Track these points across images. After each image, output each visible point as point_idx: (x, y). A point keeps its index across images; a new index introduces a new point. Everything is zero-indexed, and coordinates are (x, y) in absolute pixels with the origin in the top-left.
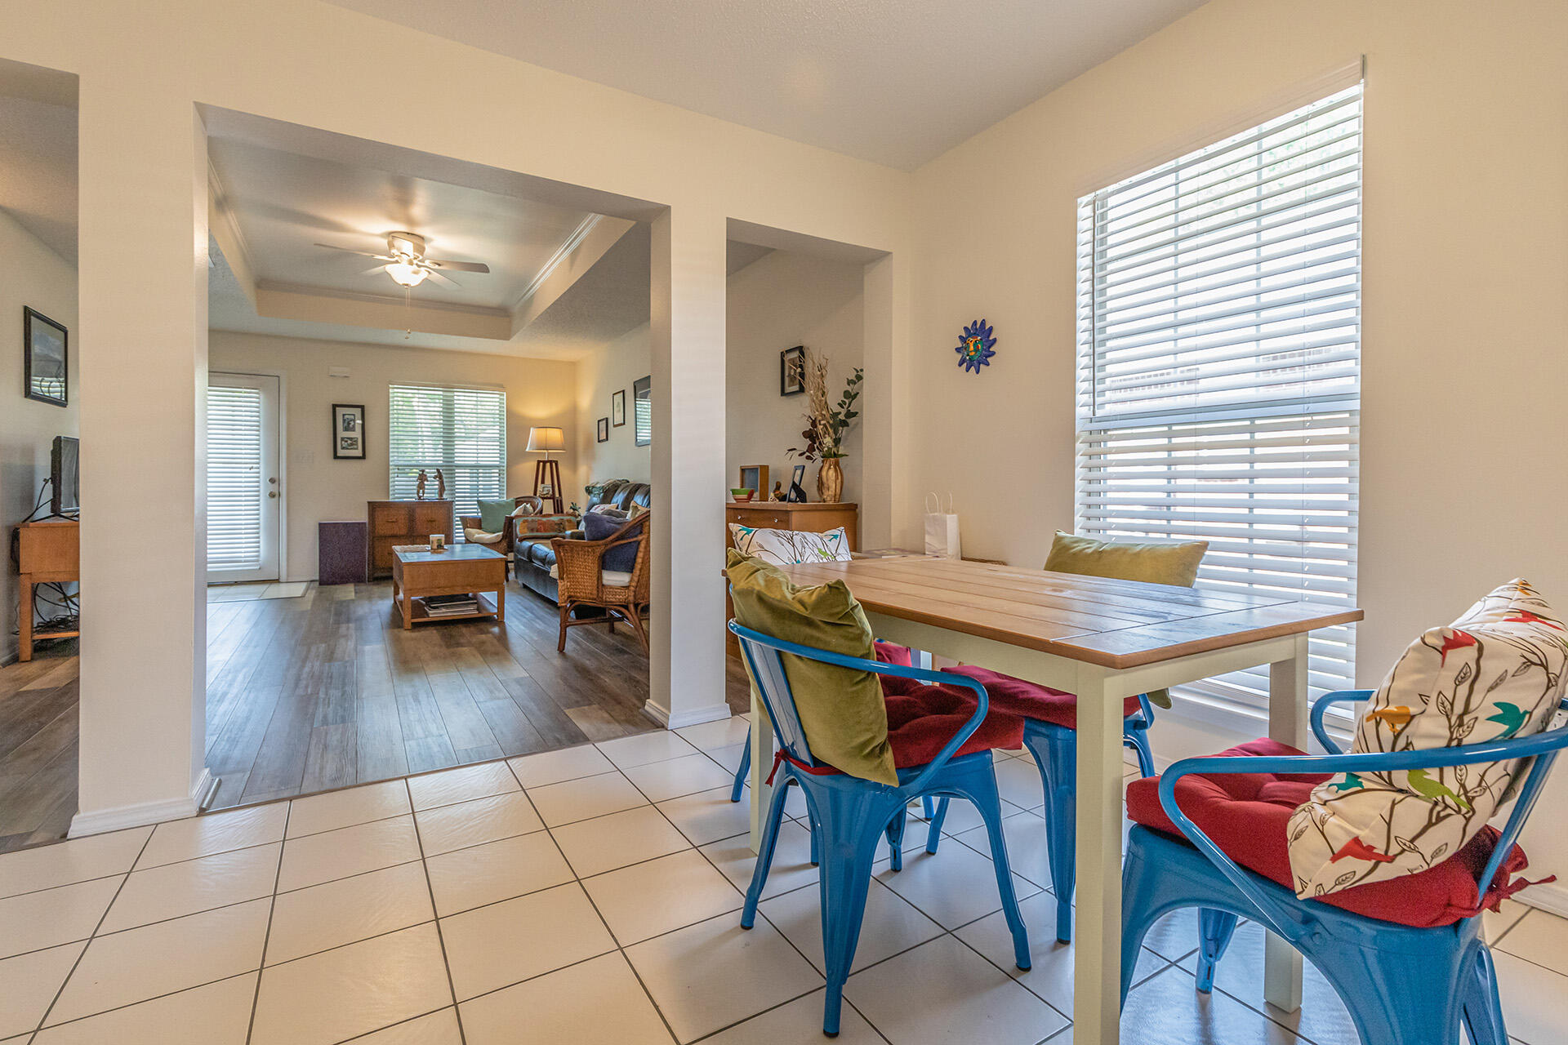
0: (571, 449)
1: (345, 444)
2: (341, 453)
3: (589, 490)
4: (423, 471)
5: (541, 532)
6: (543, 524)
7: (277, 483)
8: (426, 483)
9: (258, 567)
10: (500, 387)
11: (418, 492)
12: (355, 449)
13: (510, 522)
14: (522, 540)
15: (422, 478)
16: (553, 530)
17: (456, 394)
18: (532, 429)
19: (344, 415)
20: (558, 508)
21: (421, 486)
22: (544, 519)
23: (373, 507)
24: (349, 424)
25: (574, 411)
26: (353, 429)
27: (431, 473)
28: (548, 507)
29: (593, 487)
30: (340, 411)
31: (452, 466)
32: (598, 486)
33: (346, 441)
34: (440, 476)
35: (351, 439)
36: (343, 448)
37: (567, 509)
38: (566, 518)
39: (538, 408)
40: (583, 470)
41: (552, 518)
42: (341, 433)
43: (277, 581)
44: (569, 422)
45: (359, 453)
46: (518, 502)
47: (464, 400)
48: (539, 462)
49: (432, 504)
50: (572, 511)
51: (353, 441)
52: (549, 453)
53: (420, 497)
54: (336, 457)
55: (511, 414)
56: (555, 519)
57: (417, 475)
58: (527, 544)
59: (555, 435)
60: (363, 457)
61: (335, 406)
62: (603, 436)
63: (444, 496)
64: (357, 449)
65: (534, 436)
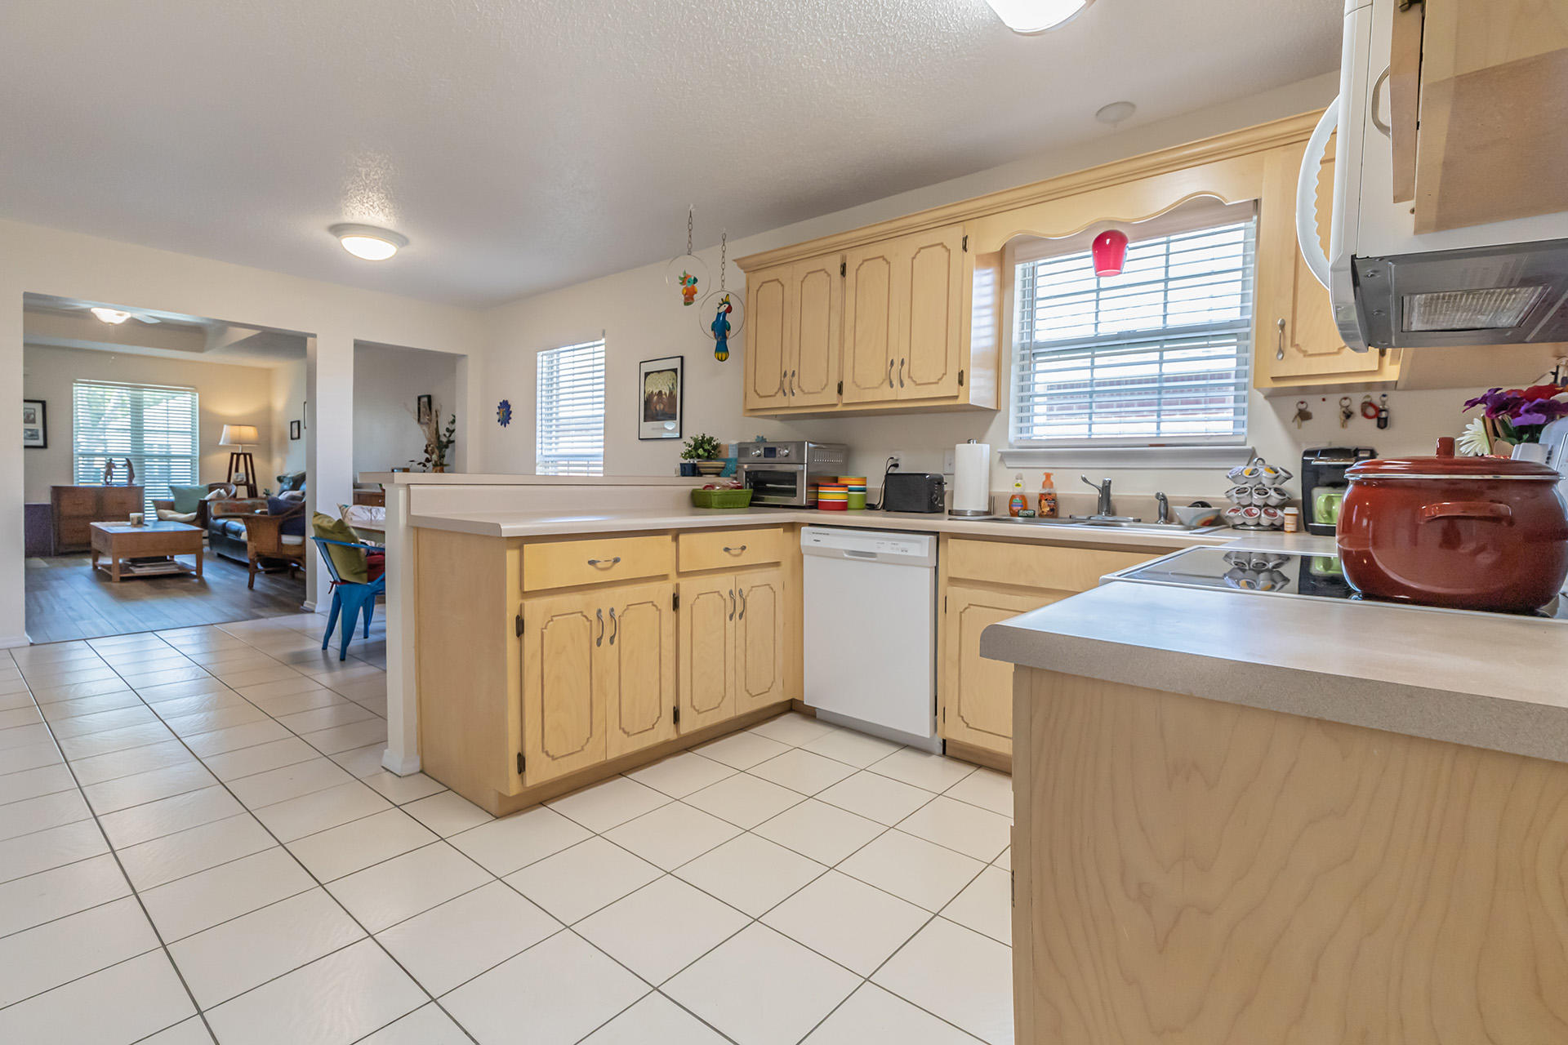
0: (266, 444)
3: (280, 479)
4: (111, 460)
5: (234, 512)
6: (237, 506)
8: (113, 470)
10: (194, 388)
11: (106, 478)
12: (36, 439)
13: (203, 507)
14: (216, 518)
15: (110, 466)
16: (246, 511)
17: (144, 392)
18: (225, 427)
20: (252, 492)
21: (109, 473)
22: (238, 502)
23: (57, 491)
24: (28, 416)
25: (268, 411)
26: (33, 421)
27: (119, 462)
28: (242, 492)
29: (284, 477)
31: (141, 455)
32: (289, 476)
33: (26, 432)
34: (129, 465)
35: (31, 429)
37: (260, 493)
38: (259, 501)
39: (231, 408)
40: (277, 461)
41: (245, 502)
44: (263, 421)
45: (40, 442)
46: (211, 488)
47: (153, 398)
48: (233, 454)
49: (120, 489)
50: (265, 495)
52: (242, 447)
53: (107, 483)
55: (203, 412)
56: (249, 502)
57: (105, 463)
58: (221, 521)
59: (249, 432)
60: (45, 446)
62: (295, 435)
63: (134, 482)
64: (38, 439)
65: (227, 432)
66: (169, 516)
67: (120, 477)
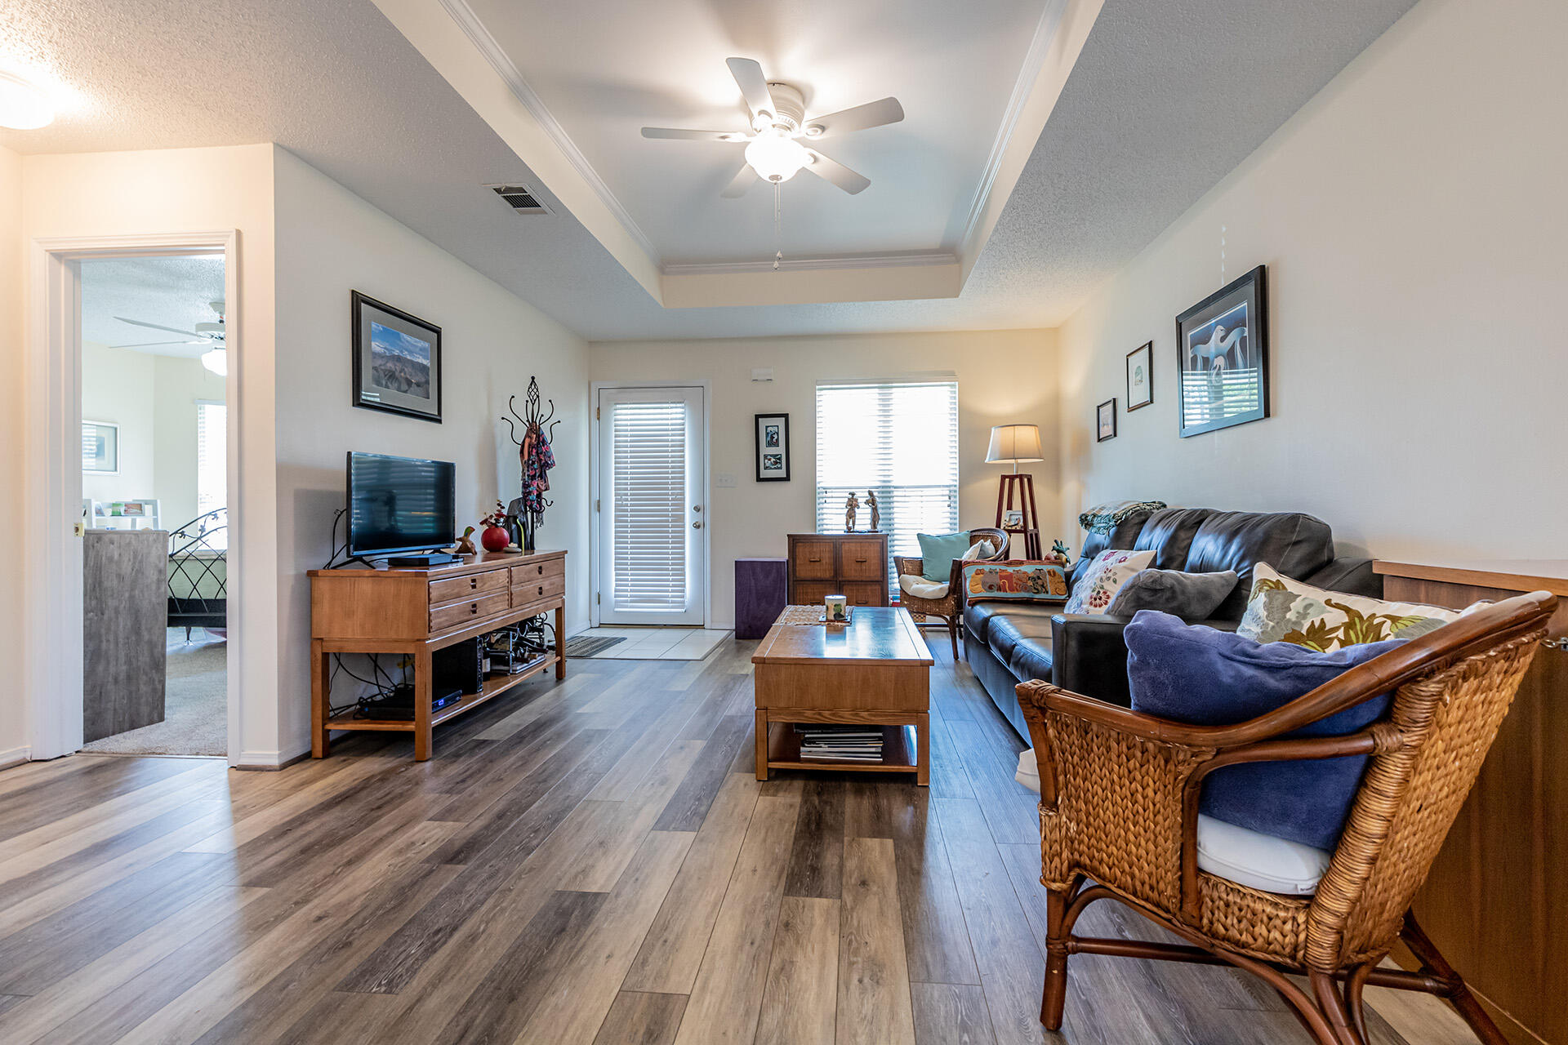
0: (1052, 457)
1: (768, 464)
2: (764, 474)
3: (1086, 522)
4: (853, 494)
5: (1005, 591)
6: (1009, 577)
7: (702, 510)
8: (856, 510)
9: (684, 610)
10: (953, 375)
11: (847, 523)
12: (778, 468)
13: (958, 568)
14: (974, 603)
15: (852, 505)
16: (1026, 589)
17: (895, 389)
18: (993, 430)
19: (767, 427)
20: (1034, 552)
21: (851, 515)
22: (1010, 570)
23: (794, 541)
24: (772, 438)
25: (1055, 401)
26: (776, 444)
27: (861, 497)
28: (1018, 547)
29: (1094, 516)
30: (763, 422)
31: (890, 487)
32: (1104, 513)
33: (770, 460)
34: (872, 502)
35: (774, 456)
36: (766, 468)
37: (1047, 550)
38: (1046, 568)
39: (1003, 401)
40: (1070, 487)
41: (1023, 568)
42: (765, 450)
43: (702, 627)
44: (1049, 420)
45: (782, 473)
46: (973, 538)
47: (905, 397)
48: (1004, 477)
49: (863, 538)
50: (1055, 553)
51: (778, 458)
52: (1018, 464)
53: (849, 529)
54: (759, 479)
55: (965, 413)
56: (1029, 569)
57: (847, 499)
58: (983, 611)
59: (1028, 437)
60: (787, 479)
61: (757, 417)
62: (1107, 430)
63: (879, 528)
64: (781, 468)
65: (997, 437)
66: (915, 586)
67: (863, 523)
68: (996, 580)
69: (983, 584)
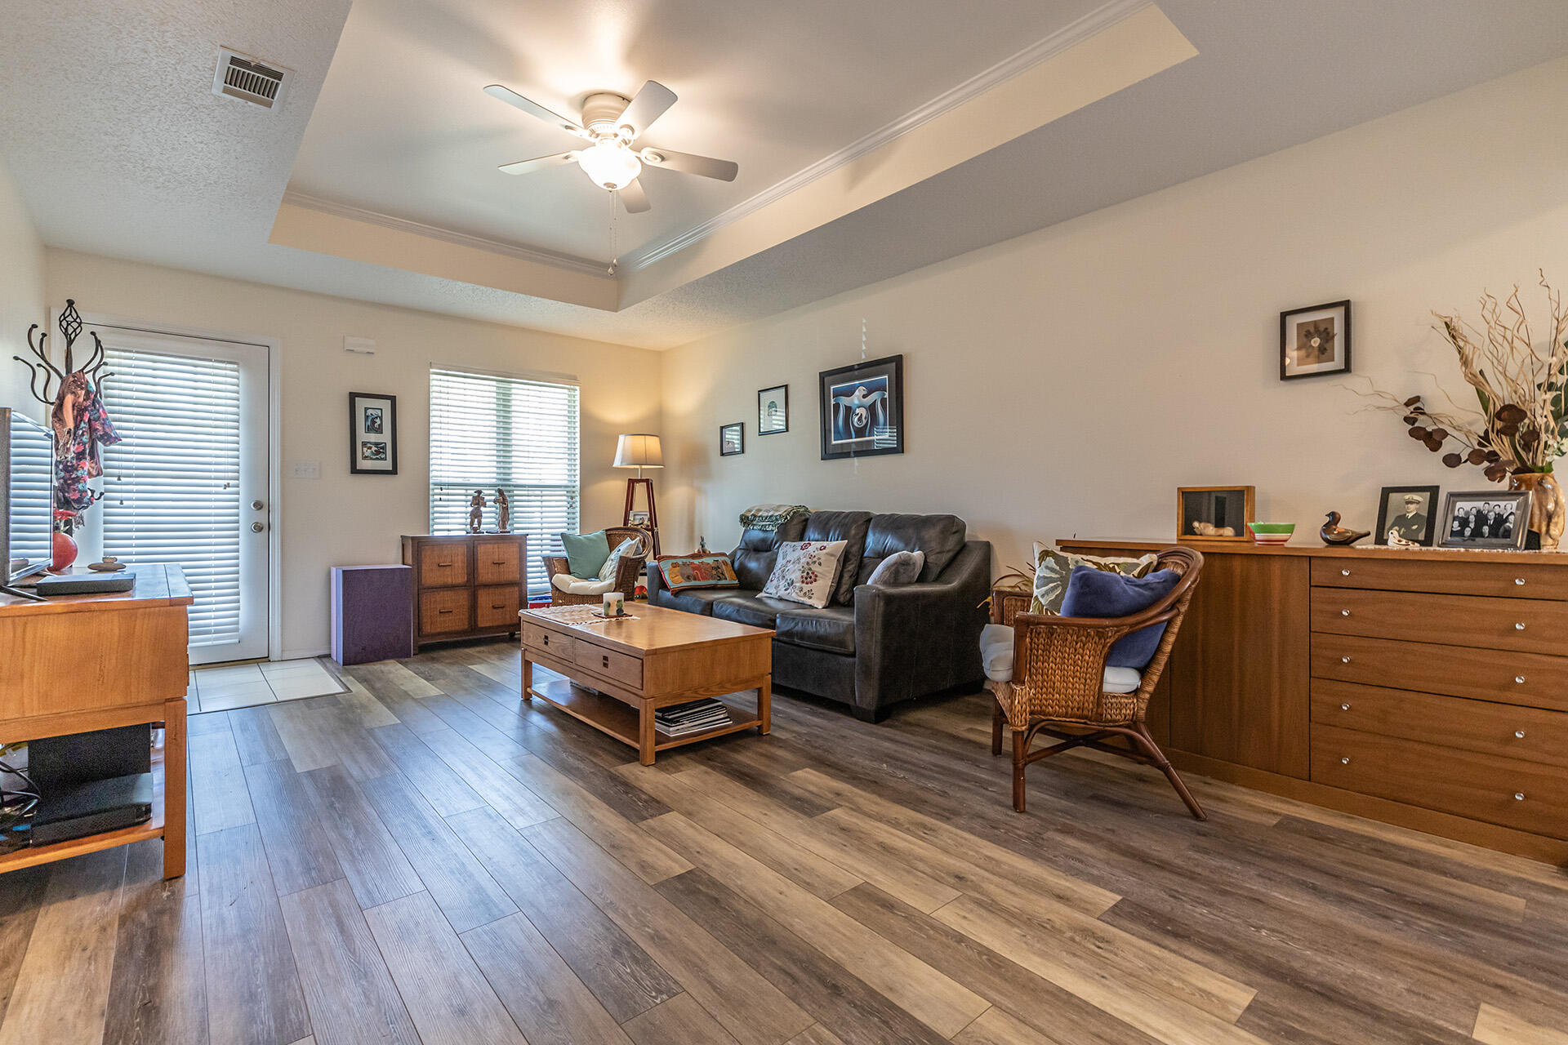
1: (368, 453)
2: (363, 464)
3: (746, 521)
4: (479, 492)
5: (699, 580)
6: (697, 568)
7: (265, 509)
8: (482, 509)
9: (237, 640)
10: (571, 379)
11: (472, 524)
12: (382, 459)
15: (478, 501)
16: (712, 578)
17: (513, 385)
18: (621, 438)
19: (366, 409)
20: (656, 548)
21: (476, 515)
22: (694, 562)
23: (409, 543)
24: (373, 422)
25: (659, 415)
26: (379, 430)
27: (489, 495)
30: (361, 403)
31: (509, 486)
32: (762, 514)
33: (370, 448)
34: (503, 500)
35: (376, 444)
36: (365, 458)
38: (720, 559)
39: (618, 411)
41: (704, 560)
42: (363, 436)
43: (266, 659)
45: (387, 465)
47: (525, 396)
48: (632, 483)
49: (489, 539)
51: (380, 449)
52: (641, 469)
53: (475, 530)
54: (355, 470)
55: (586, 417)
56: (708, 560)
57: (470, 498)
60: (394, 471)
61: (353, 396)
62: (735, 446)
64: (385, 459)
65: (625, 445)
66: (573, 585)
67: (489, 521)
68: (689, 571)
69: (682, 575)
